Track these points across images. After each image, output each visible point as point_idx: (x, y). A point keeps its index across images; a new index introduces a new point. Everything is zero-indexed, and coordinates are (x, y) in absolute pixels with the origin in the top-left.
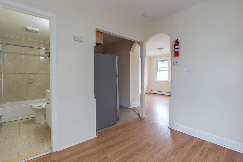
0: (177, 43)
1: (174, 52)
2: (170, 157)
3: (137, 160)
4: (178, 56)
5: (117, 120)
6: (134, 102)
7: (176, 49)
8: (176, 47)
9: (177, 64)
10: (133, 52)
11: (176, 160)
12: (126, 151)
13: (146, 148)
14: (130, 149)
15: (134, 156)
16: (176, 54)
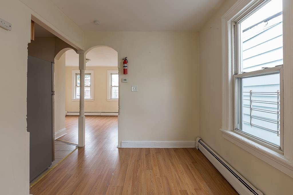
0: (125, 61)
1: (123, 70)
2: (137, 171)
3: (114, 189)
4: (127, 74)
5: (53, 159)
6: (59, 130)
7: (125, 66)
8: (126, 65)
9: (125, 81)
10: (59, 60)
11: (143, 171)
12: (95, 188)
13: (113, 174)
14: (97, 184)
15: (108, 187)
16: (125, 72)
